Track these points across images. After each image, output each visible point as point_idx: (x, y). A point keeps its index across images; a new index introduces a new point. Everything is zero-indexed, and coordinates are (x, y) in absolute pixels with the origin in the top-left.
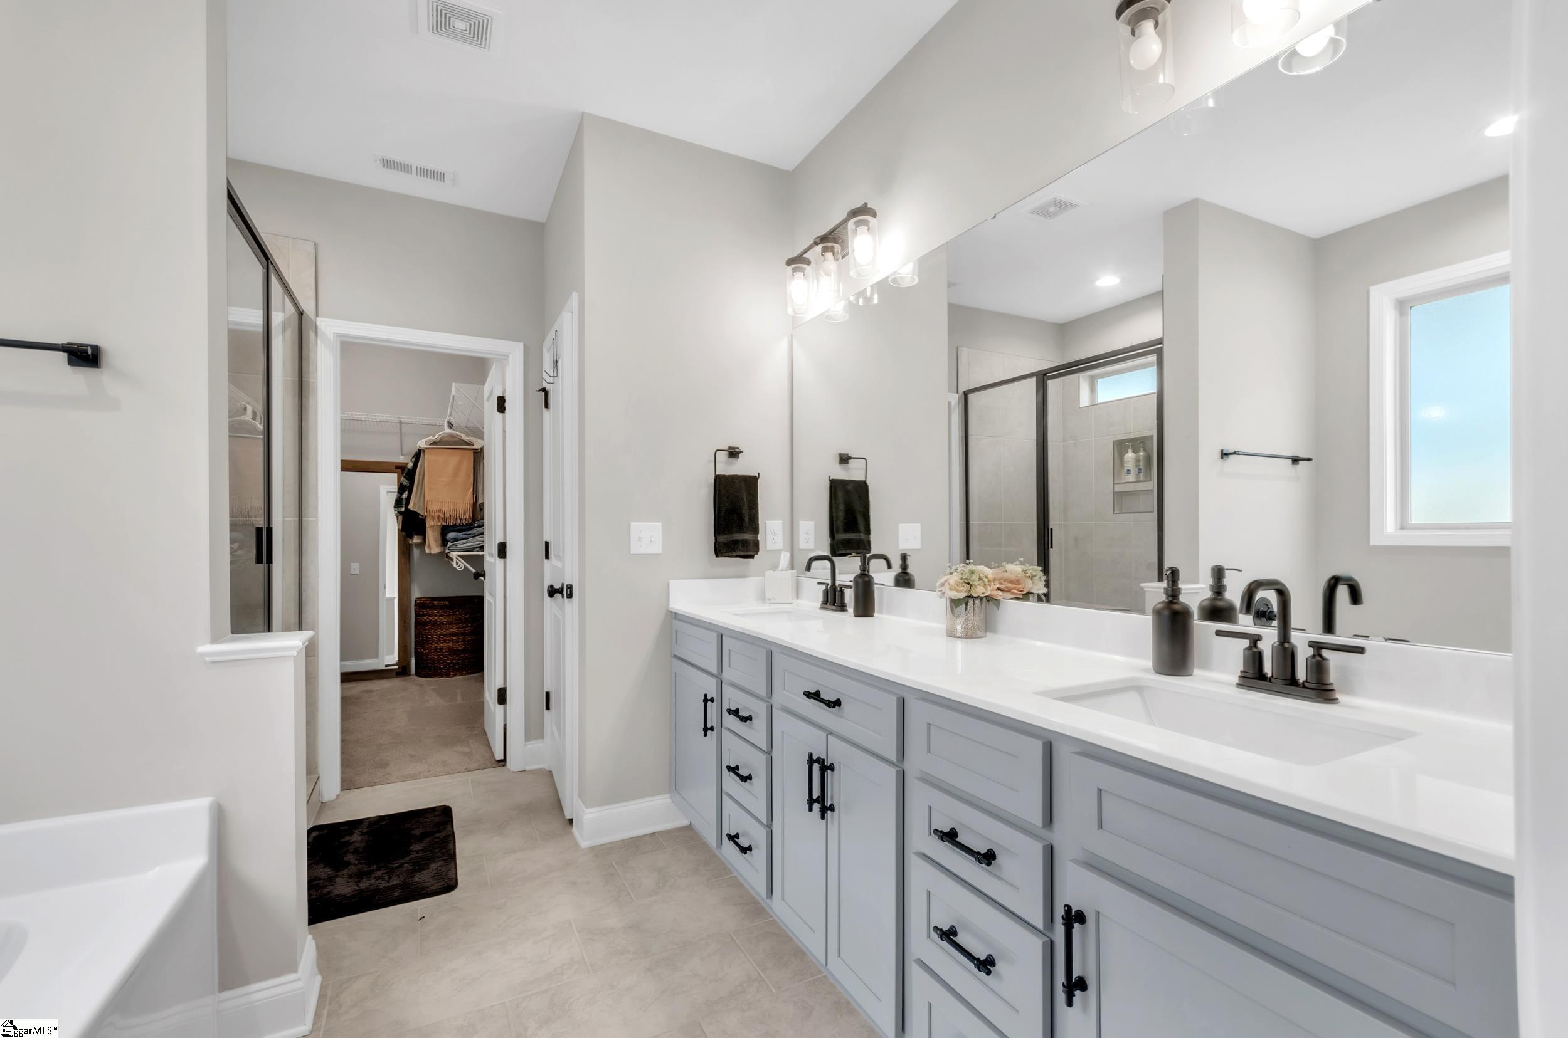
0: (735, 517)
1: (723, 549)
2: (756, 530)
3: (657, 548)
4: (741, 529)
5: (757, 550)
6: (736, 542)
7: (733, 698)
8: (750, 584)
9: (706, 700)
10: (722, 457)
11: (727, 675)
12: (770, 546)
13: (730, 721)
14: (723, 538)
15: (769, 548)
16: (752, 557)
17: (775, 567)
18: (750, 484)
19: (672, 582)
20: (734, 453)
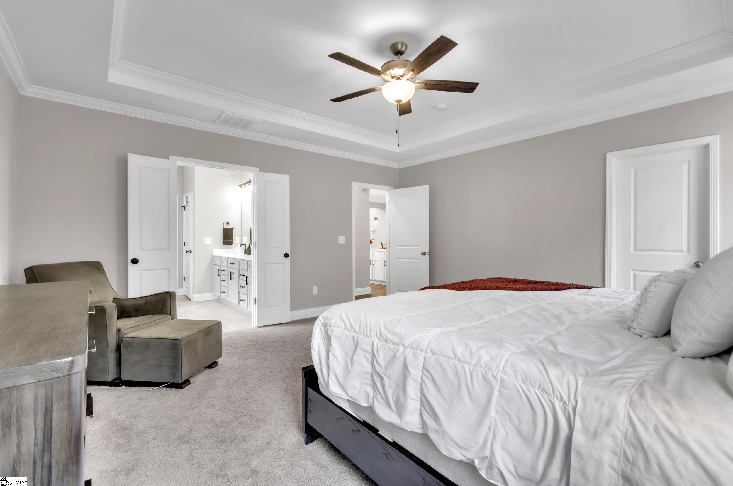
0: (228, 237)
1: (225, 243)
2: (233, 239)
3: (210, 243)
4: (229, 239)
5: (233, 243)
6: (228, 242)
7: (223, 268)
8: (232, 250)
9: (218, 270)
10: (225, 224)
11: (222, 264)
12: (236, 242)
13: (223, 272)
14: (225, 241)
15: (236, 243)
16: (232, 245)
17: (237, 247)
18: (231, 230)
19: (214, 250)
20: (228, 223)
